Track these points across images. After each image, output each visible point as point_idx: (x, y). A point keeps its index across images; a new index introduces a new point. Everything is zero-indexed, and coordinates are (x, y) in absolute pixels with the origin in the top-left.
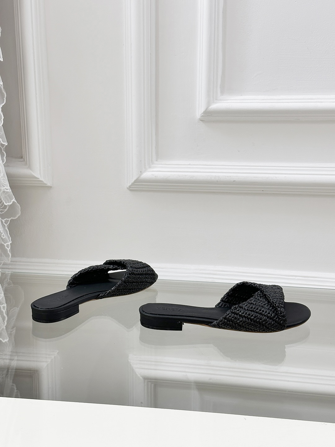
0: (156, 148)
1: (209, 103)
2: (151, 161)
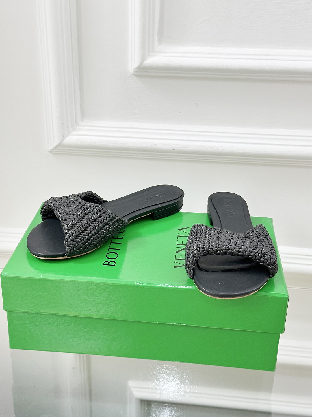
0: (80, 105)
1: (143, 58)
2: (75, 122)
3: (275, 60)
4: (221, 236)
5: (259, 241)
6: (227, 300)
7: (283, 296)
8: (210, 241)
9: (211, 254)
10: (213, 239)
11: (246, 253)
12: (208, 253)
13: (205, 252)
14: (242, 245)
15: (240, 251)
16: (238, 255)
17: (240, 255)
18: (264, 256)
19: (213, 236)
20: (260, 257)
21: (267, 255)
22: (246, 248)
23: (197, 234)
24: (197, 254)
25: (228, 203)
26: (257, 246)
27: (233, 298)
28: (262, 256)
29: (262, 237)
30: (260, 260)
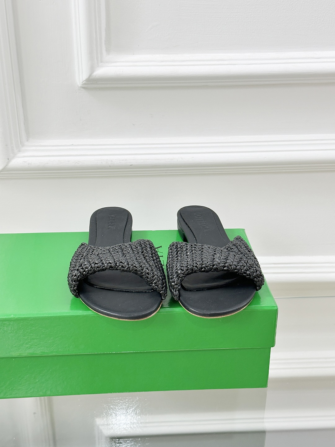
1: (92, 69)
3: (230, 64)
4: (204, 252)
5: (242, 253)
6: (218, 318)
7: (272, 309)
8: (193, 258)
9: (195, 272)
10: (196, 257)
11: (231, 267)
12: (193, 271)
13: (189, 271)
14: (226, 259)
15: (225, 266)
16: (223, 270)
17: (225, 270)
18: (250, 269)
19: (195, 253)
20: (246, 270)
21: (252, 267)
22: (231, 262)
23: (177, 253)
24: (182, 273)
25: (199, 217)
26: (241, 259)
27: (224, 316)
28: (248, 269)
29: (243, 249)
30: (246, 274)
